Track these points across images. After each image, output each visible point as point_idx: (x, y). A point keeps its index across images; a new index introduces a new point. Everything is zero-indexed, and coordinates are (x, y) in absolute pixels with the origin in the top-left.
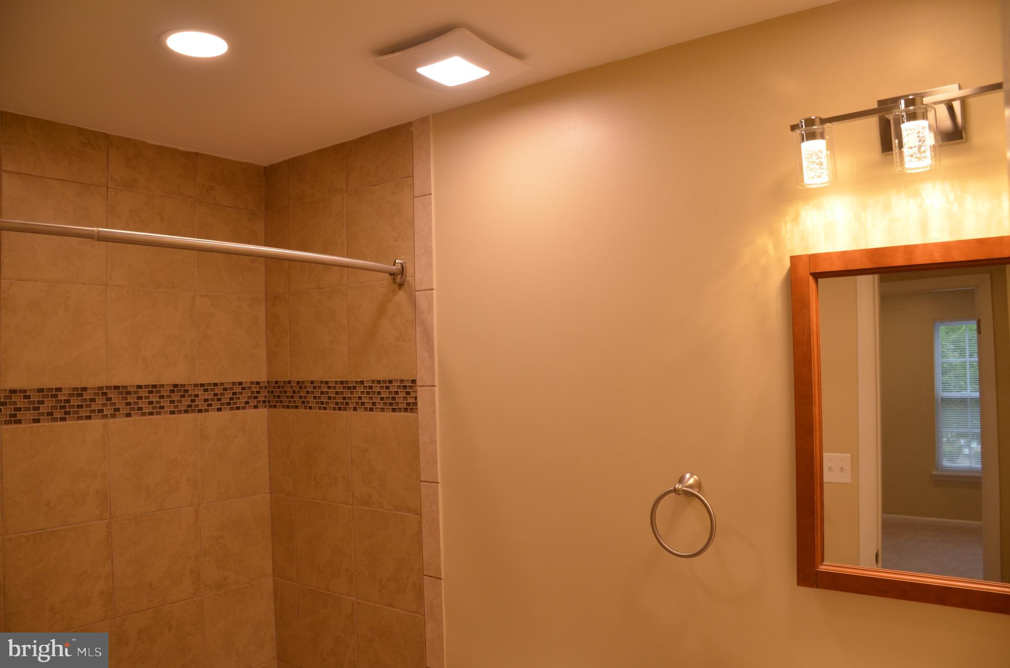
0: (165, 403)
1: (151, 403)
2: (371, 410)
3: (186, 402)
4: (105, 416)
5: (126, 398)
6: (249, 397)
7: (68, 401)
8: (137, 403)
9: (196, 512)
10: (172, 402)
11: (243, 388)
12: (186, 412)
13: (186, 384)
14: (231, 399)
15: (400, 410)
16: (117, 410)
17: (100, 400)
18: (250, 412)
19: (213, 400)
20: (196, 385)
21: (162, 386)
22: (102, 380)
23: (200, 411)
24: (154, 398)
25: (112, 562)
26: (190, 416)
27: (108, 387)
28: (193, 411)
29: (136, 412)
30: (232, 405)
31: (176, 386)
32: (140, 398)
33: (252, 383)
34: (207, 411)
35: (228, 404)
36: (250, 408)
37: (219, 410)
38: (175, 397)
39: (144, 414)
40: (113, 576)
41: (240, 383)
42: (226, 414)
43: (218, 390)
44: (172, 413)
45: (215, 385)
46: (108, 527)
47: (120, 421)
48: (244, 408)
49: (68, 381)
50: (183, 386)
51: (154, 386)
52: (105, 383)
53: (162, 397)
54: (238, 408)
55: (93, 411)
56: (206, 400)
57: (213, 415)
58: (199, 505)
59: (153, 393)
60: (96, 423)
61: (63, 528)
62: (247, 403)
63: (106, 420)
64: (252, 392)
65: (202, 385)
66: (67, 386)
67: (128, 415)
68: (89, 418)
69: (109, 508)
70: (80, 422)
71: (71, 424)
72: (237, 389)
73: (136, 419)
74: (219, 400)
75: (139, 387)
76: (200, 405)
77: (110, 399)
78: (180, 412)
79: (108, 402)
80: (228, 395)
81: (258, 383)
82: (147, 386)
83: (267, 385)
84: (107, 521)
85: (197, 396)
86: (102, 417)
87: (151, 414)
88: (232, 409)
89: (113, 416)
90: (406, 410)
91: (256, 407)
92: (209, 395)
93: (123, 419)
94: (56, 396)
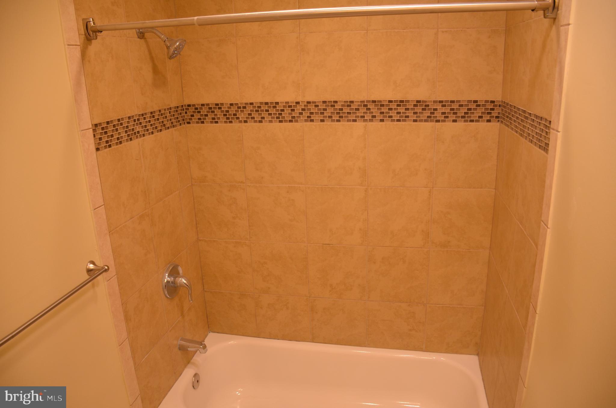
0: (410, 113)
1: (398, 113)
3: (427, 113)
4: (365, 121)
5: (381, 109)
6: (482, 113)
7: (342, 109)
8: (389, 113)
9: (430, 192)
10: (415, 113)
11: (479, 106)
12: (426, 121)
13: (427, 100)
14: (465, 113)
16: (374, 117)
17: (363, 110)
18: (483, 125)
19: (449, 113)
20: (435, 102)
21: (408, 101)
22: (364, 96)
23: (438, 121)
24: (402, 110)
25: (368, 213)
26: (429, 124)
27: (368, 101)
28: (431, 121)
29: (388, 118)
30: (467, 117)
31: (418, 102)
32: (390, 109)
33: (487, 101)
34: (444, 121)
35: (463, 117)
36: (483, 121)
37: (455, 121)
38: (419, 109)
39: (393, 121)
40: (368, 221)
41: (475, 102)
42: (461, 124)
43: (455, 106)
44: (415, 121)
45: (453, 102)
46: (366, 191)
47: (376, 124)
48: (477, 121)
49: (342, 96)
50: (425, 102)
51: (402, 101)
52: (365, 99)
53: (407, 109)
54: (472, 121)
55: (357, 117)
56: (443, 113)
57: (449, 124)
58: (433, 188)
59: (400, 106)
60: (360, 124)
61: (338, 187)
62: (480, 117)
63: (367, 123)
64: (487, 109)
65: (441, 102)
66: (341, 100)
67: (382, 121)
68: (355, 121)
69: (367, 180)
70: (349, 123)
71: (344, 124)
72: (473, 106)
73: (388, 123)
74: (454, 113)
75: (390, 101)
76: (438, 117)
77: (369, 109)
78: (421, 121)
79: (368, 111)
80: (464, 110)
81: (493, 102)
82: (396, 101)
83: (501, 104)
84: (365, 187)
85: (436, 110)
87: (398, 121)
88: (465, 121)
89: (371, 121)
91: (489, 121)
92: (447, 110)
93: (379, 123)
94: (334, 106)
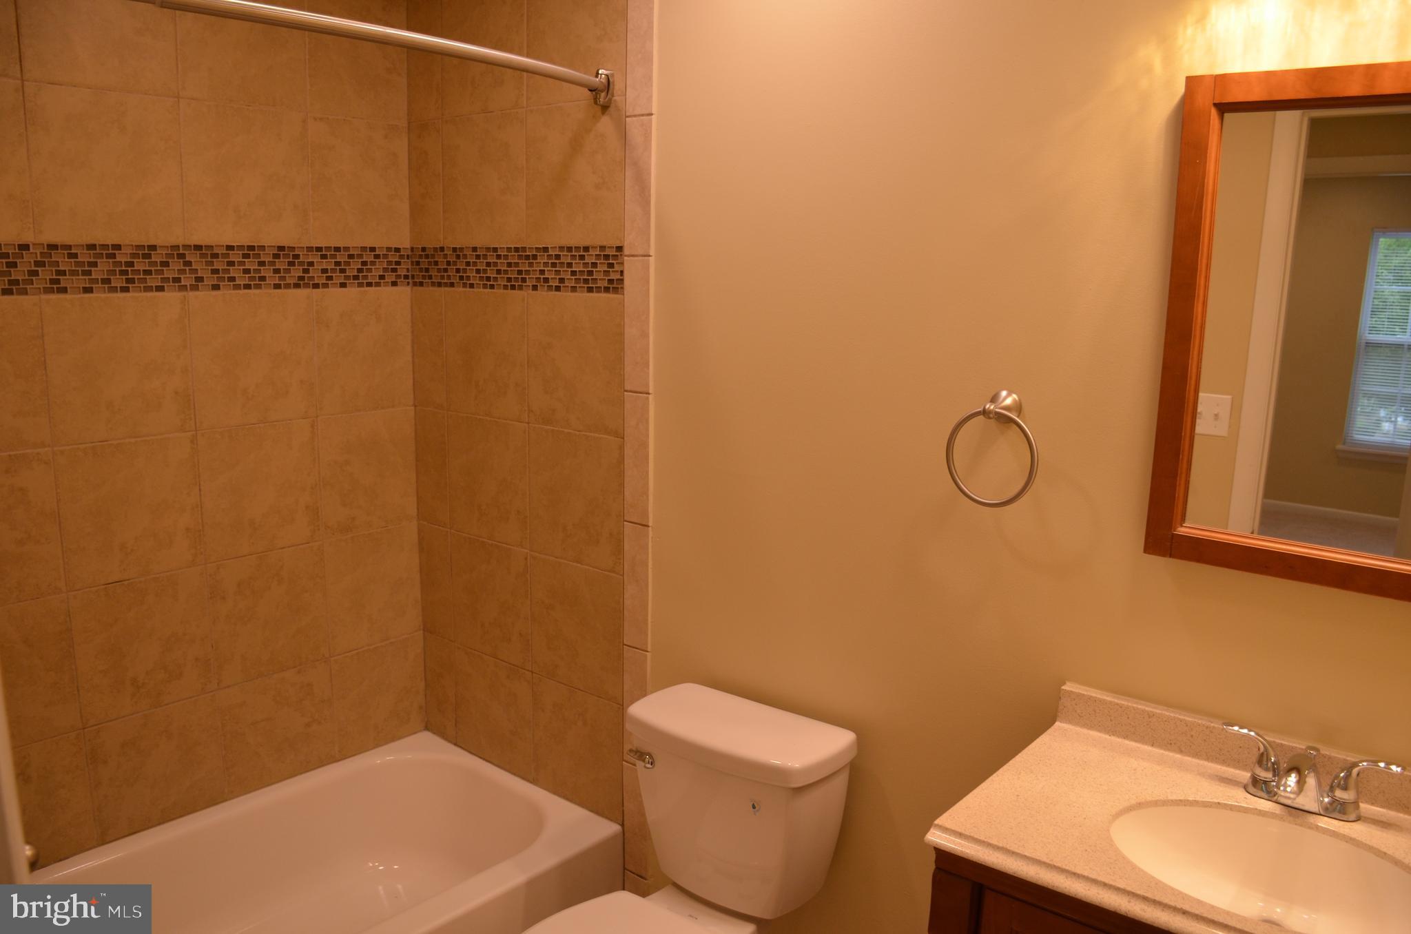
0: (267, 272)
1: (247, 271)
2: (558, 289)
3: (297, 272)
4: (183, 288)
5: (212, 263)
6: (385, 270)
7: (131, 264)
8: (228, 271)
9: (312, 426)
10: (277, 271)
11: (377, 257)
12: (297, 286)
13: (296, 246)
14: (360, 270)
15: (599, 290)
16: (199, 279)
17: (176, 265)
18: (386, 291)
19: (333, 270)
20: (310, 249)
21: (262, 248)
22: (177, 236)
23: (316, 286)
24: (251, 264)
25: (200, 490)
26: (303, 292)
27: (187, 247)
28: (306, 286)
29: (226, 283)
30: (361, 279)
31: (281, 248)
32: (231, 264)
33: (389, 249)
34: (326, 286)
35: (356, 278)
36: (386, 284)
37: (343, 285)
38: (281, 264)
39: (237, 287)
40: (201, 507)
41: (373, 249)
42: (353, 291)
43: (342, 257)
44: (277, 286)
45: (337, 249)
46: (192, 442)
47: (203, 296)
48: (378, 284)
49: (130, 235)
50: (293, 249)
51: (251, 248)
52: (180, 241)
53: (262, 264)
54: (369, 284)
55: (166, 280)
56: (324, 271)
57: (334, 292)
58: (317, 417)
59: (249, 258)
60: (171, 297)
61: (133, 440)
62: (382, 277)
63: (185, 293)
64: (389, 263)
65: (319, 249)
66: (127, 242)
67: (216, 287)
68: (160, 289)
69: (193, 416)
70: (149, 294)
71: (135, 299)
72: (369, 257)
73: (226, 293)
74: (343, 271)
75: (230, 248)
76: (316, 278)
77: (189, 263)
78: (287, 286)
79: (187, 268)
80: (356, 265)
81: (398, 250)
82: (241, 247)
83: (410, 253)
84: (191, 433)
85: (311, 264)
86: (179, 289)
87: (247, 287)
88: (360, 285)
89: (195, 288)
90: (607, 290)
91: (394, 284)
92: (328, 264)
93: (209, 292)
94: (114, 256)
